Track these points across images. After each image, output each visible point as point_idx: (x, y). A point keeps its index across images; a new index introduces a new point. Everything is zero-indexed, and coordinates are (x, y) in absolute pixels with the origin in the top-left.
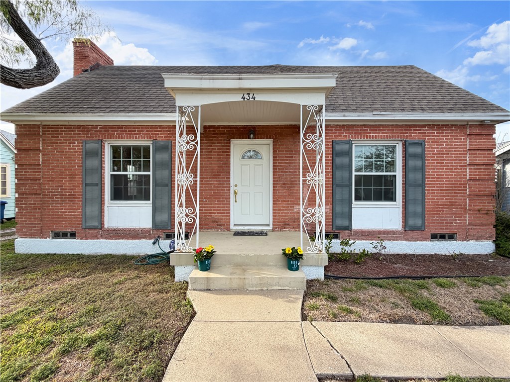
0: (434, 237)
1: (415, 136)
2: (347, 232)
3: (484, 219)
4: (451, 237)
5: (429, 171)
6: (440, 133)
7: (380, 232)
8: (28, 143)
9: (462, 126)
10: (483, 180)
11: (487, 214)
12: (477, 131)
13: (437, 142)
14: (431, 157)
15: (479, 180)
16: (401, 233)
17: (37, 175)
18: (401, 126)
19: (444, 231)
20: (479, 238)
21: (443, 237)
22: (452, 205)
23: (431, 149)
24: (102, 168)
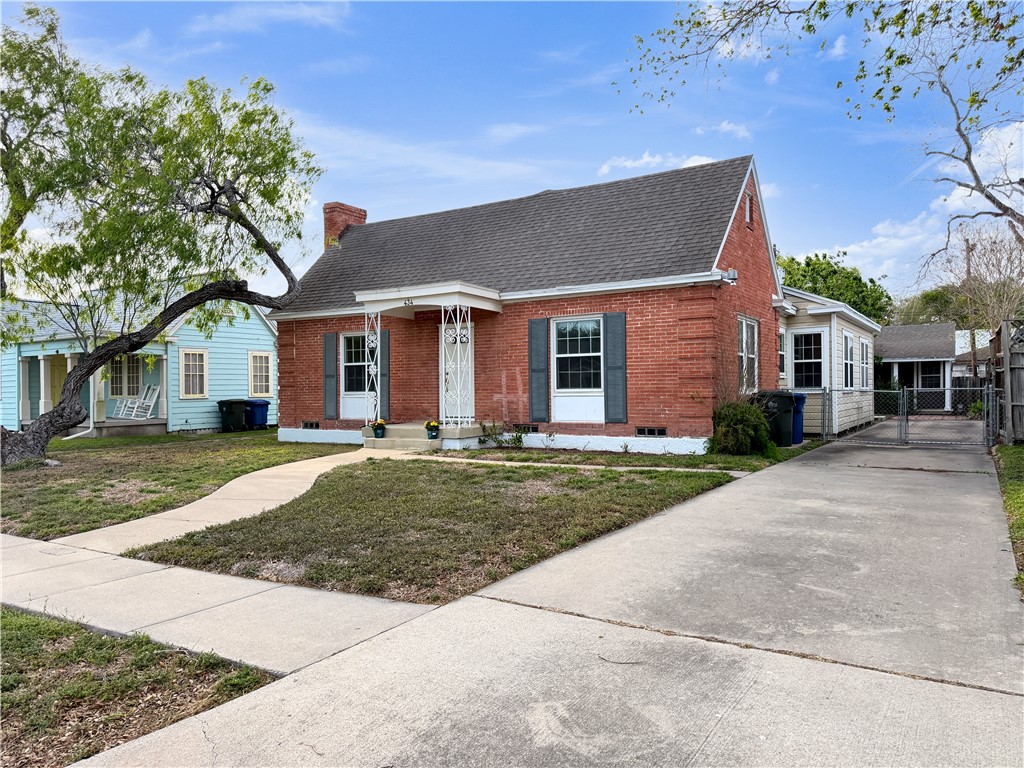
0: (641, 432)
1: (616, 307)
2: (545, 424)
3: (697, 409)
4: (662, 432)
5: (632, 351)
6: (644, 302)
7: (577, 425)
8: (286, 339)
9: (672, 290)
10: (698, 358)
11: (701, 402)
12: (689, 294)
13: (641, 313)
14: (634, 332)
15: (692, 358)
16: (600, 425)
17: (293, 369)
18: (600, 297)
19: (651, 425)
20: (693, 434)
21: (651, 432)
22: (659, 391)
23: (634, 322)
24: (337, 360)
